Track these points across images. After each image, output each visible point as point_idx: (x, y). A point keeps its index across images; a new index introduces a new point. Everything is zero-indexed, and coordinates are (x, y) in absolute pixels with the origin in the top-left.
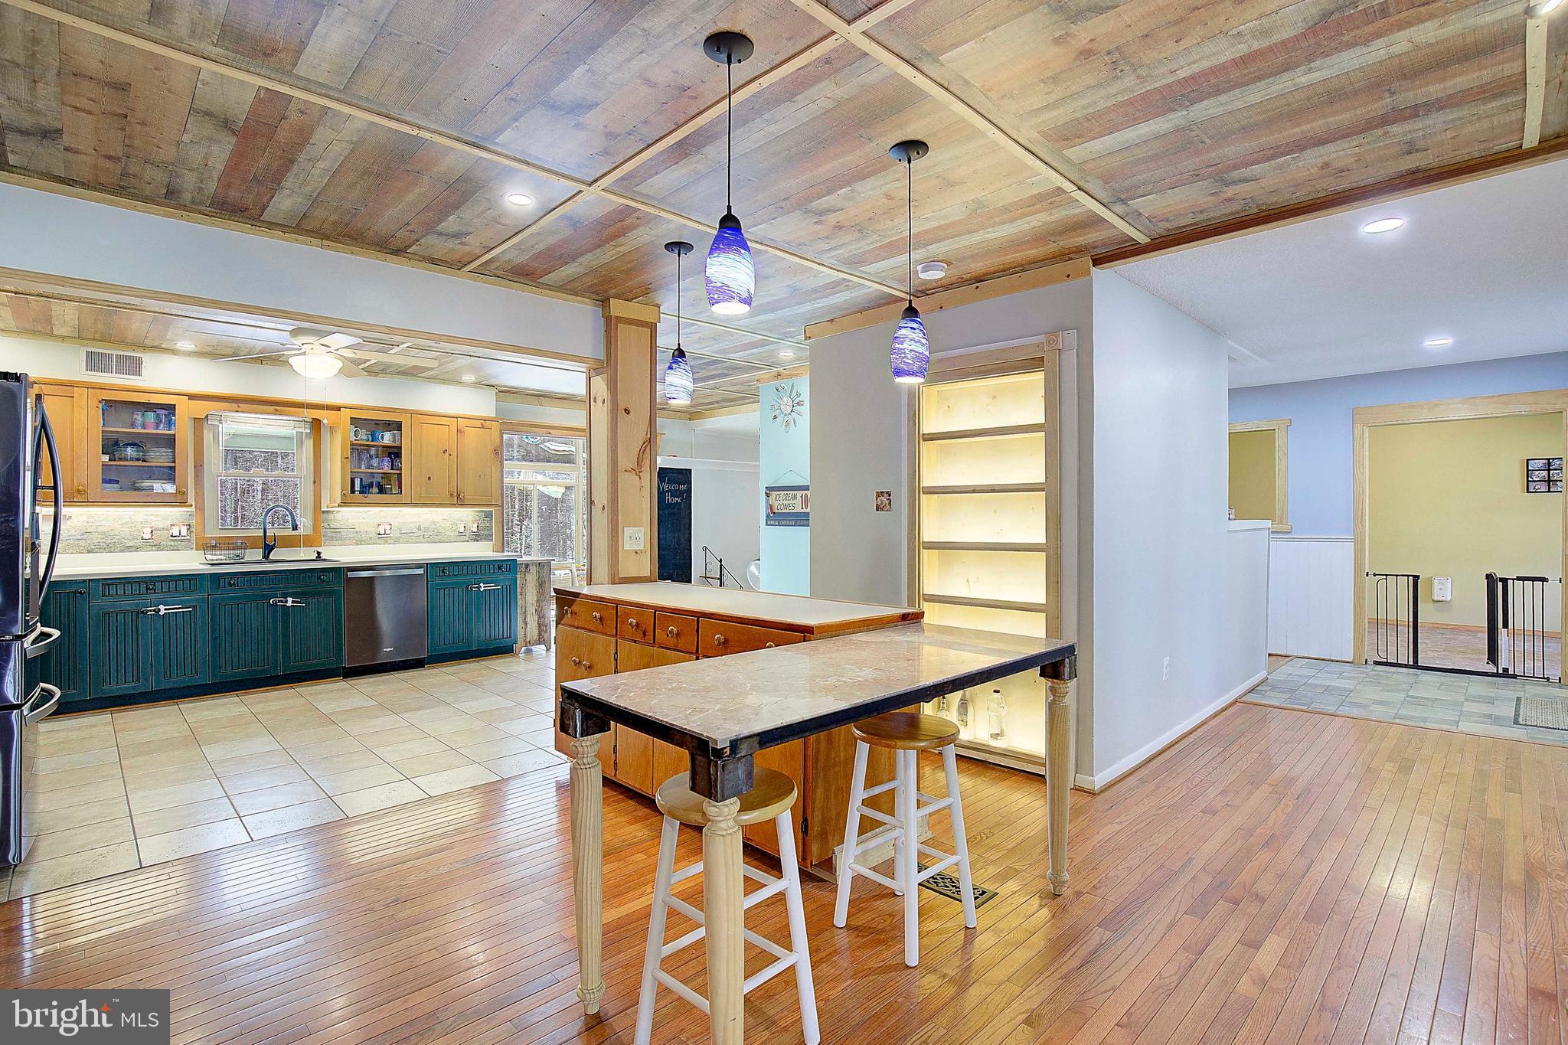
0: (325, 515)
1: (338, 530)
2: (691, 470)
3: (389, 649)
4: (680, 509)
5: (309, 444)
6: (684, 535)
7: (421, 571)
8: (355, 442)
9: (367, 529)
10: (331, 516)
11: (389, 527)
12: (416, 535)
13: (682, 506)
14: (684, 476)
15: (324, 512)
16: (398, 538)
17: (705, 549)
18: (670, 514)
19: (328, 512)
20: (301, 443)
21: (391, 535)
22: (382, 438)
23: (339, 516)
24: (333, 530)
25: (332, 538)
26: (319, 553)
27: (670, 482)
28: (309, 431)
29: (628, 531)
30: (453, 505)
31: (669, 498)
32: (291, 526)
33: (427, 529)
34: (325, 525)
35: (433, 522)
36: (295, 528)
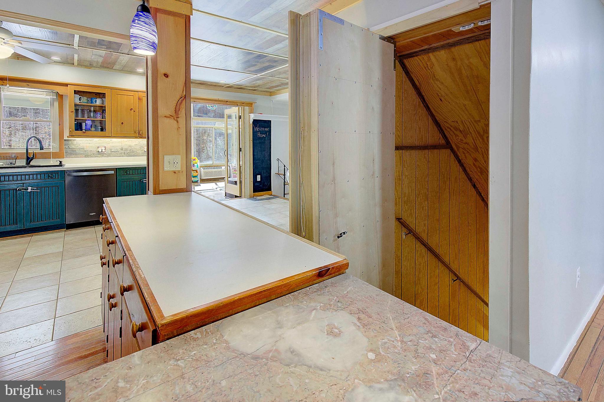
0: (66, 142)
1: (74, 150)
2: (271, 121)
3: (93, 214)
4: (265, 140)
5: (56, 104)
6: (267, 153)
7: (113, 172)
8: (80, 104)
9: (91, 149)
10: (70, 142)
11: (104, 148)
12: (120, 152)
13: (266, 139)
14: (267, 124)
15: (65, 140)
16: (109, 154)
17: (278, 160)
18: (260, 143)
19: (68, 140)
20: (52, 104)
21: (106, 152)
22: (96, 102)
23: (75, 142)
24: (71, 150)
25: (71, 154)
26: (61, 162)
27: (259, 127)
28: (55, 97)
29: (167, 158)
30: (136, 137)
31: (259, 134)
32: (39, 147)
33: (126, 149)
34: (67, 147)
35: (130, 146)
36: (42, 148)
